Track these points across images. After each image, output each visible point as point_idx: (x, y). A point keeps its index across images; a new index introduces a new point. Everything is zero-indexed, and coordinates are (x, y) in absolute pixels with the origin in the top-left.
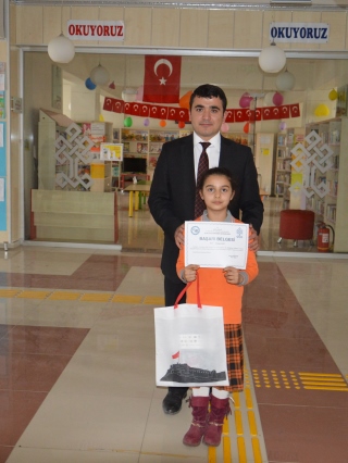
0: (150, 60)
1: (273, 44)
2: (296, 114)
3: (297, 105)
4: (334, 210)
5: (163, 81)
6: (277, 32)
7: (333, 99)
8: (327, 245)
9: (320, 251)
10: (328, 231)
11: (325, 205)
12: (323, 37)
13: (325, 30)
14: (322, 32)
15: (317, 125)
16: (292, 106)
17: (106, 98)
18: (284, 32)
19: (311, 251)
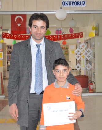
0: (13, 16)
1: (61, 8)
2: (82, 36)
3: (82, 33)
4: (95, 75)
5: (19, 25)
6: (65, 4)
7: (93, 30)
8: (93, 90)
9: (90, 93)
10: (93, 84)
11: (92, 73)
12: (84, 5)
13: (85, 2)
14: (83, 3)
15: (87, 40)
16: (80, 33)
17: (3, 33)
18: (68, 3)
19: (88, 93)
